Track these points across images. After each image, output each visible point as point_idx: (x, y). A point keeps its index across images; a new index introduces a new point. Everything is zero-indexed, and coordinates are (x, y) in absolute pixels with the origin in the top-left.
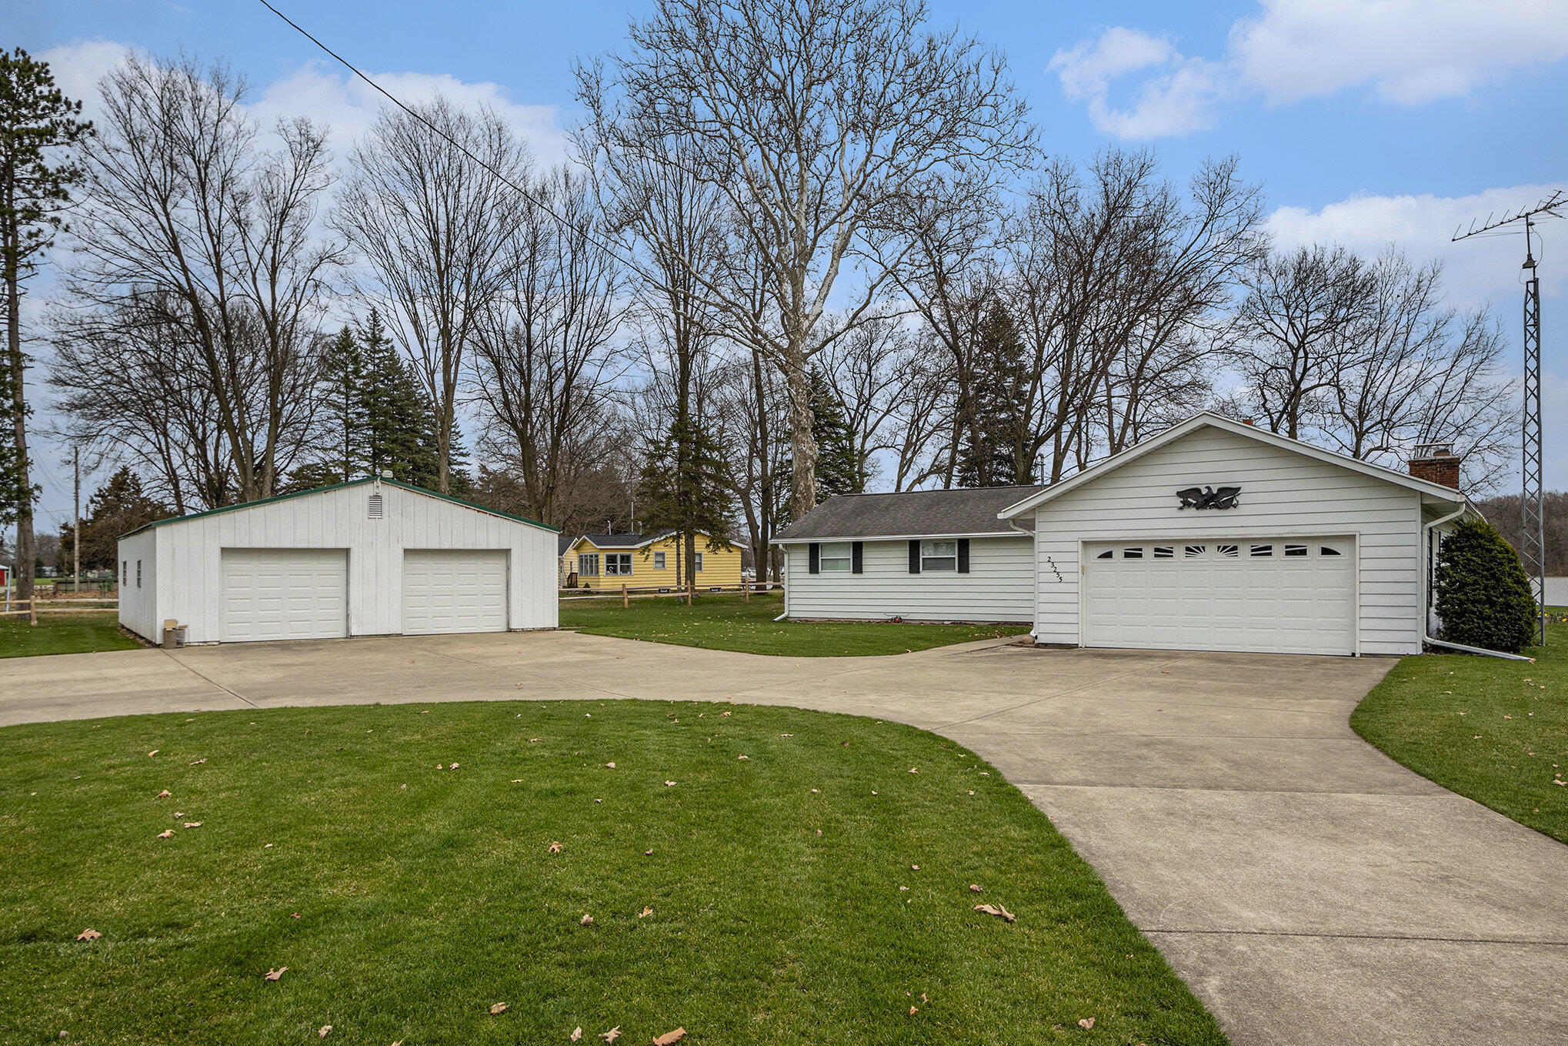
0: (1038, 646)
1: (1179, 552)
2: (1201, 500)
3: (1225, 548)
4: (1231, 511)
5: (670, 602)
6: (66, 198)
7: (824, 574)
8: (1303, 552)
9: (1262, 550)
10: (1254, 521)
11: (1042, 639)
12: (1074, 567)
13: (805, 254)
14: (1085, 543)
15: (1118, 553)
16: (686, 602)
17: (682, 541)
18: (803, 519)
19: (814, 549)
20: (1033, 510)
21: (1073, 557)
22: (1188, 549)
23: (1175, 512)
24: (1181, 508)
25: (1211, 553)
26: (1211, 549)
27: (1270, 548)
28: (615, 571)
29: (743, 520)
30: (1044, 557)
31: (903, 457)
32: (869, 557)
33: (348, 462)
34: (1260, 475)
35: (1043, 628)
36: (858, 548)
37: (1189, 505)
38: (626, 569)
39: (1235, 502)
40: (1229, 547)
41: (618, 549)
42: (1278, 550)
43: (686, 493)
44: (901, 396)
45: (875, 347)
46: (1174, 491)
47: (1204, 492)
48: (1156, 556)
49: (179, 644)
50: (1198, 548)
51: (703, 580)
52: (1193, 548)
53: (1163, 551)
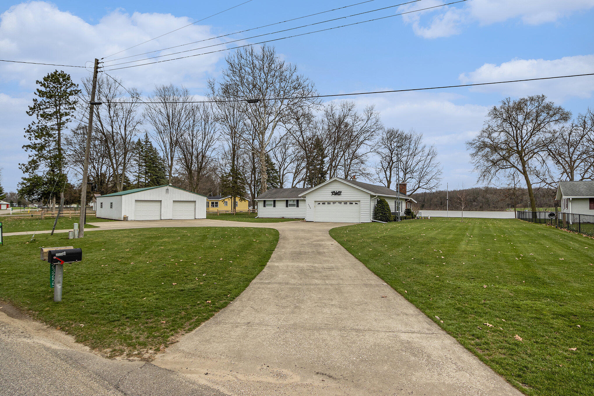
0: (306, 222)
1: (332, 203)
2: (335, 194)
4: (340, 196)
5: (230, 214)
6: (75, 110)
7: (267, 207)
8: (352, 204)
9: (346, 203)
10: (345, 198)
11: (307, 220)
12: (313, 206)
13: (265, 129)
14: (315, 201)
15: (321, 203)
16: (234, 214)
17: (233, 199)
18: (263, 194)
19: (265, 201)
20: (305, 195)
21: (313, 204)
23: (331, 196)
26: (337, 203)
28: (213, 206)
29: (249, 192)
30: (307, 204)
31: (294, 176)
32: (277, 204)
33: (139, 175)
34: (345, 189)
35: (307, 218)
36: (274, 201)
37: (333, 194)
38: (217, 206)
39: (341, 194)
40: (340, 202)
41: (215, 200)
42: (348, 203)
43: (234, 186)
45: (287, 146)
46: (331, 192)
47: (336, 192)
48: (328, 204)
49: (127, 220)
51: (238, 209)
52: (334, 202)
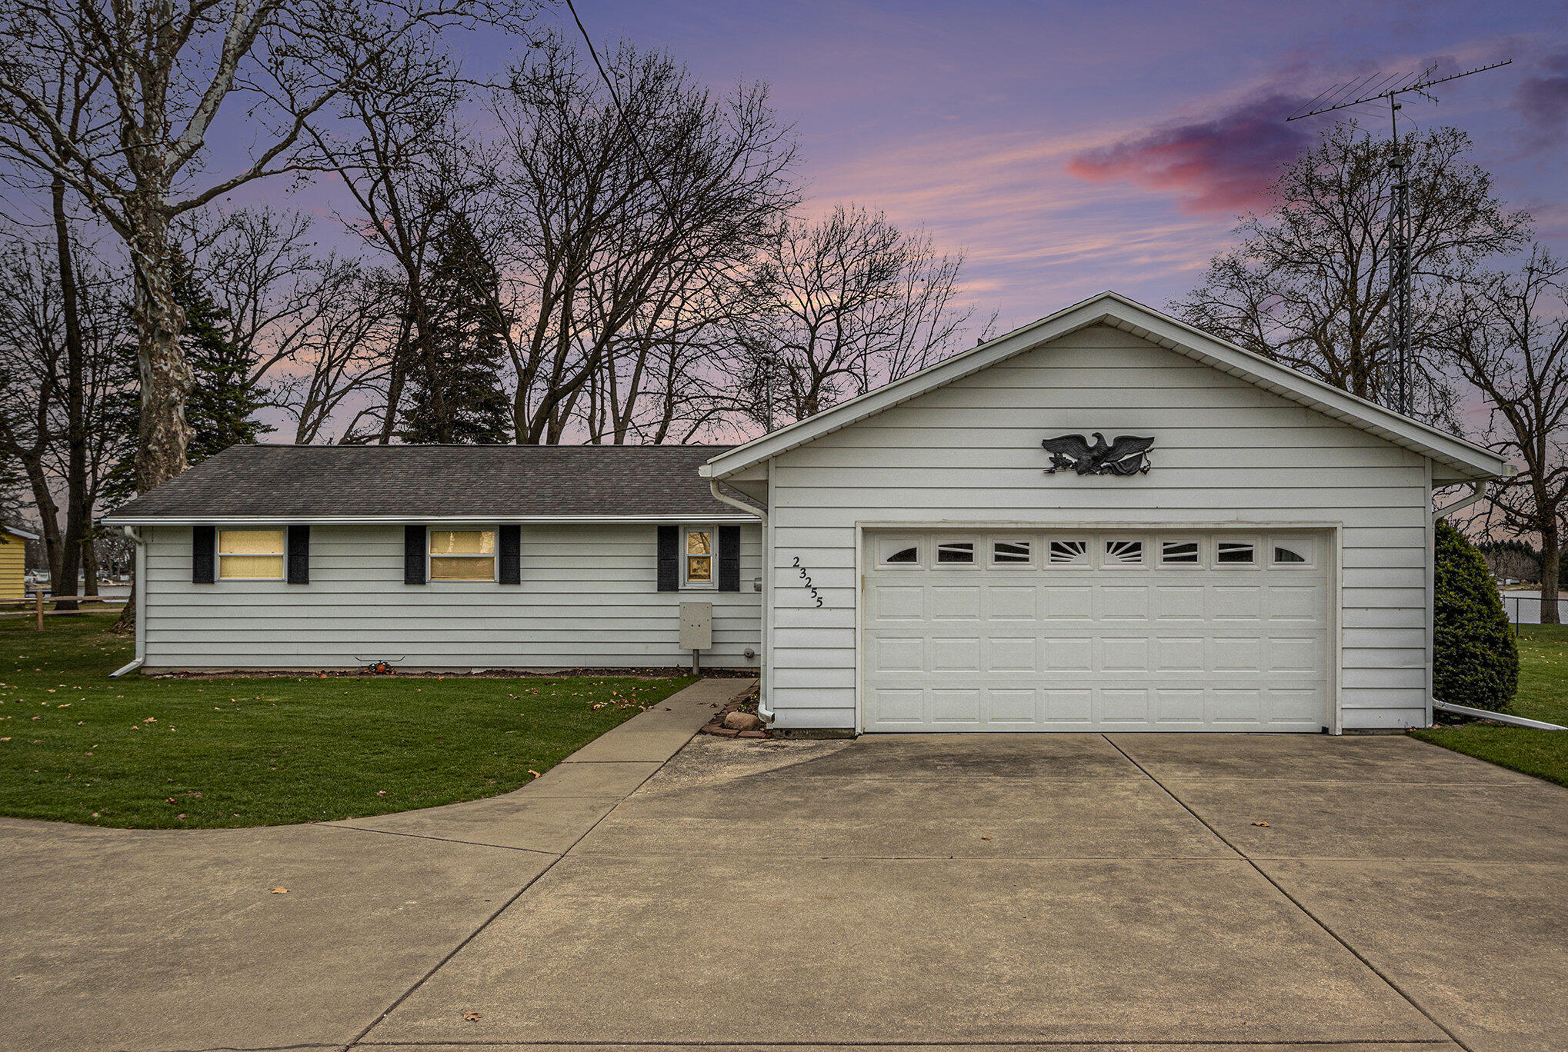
0: (770, 734)
1: (1040, 551)
2: (1086, 457)
3: (1120, 545)
4: (1137, 480)
8: (1247, 556)
9: (1181, 551)
10: (1177, 498)
11: (784, 720)
12: (846, 578)
14: (866, 531)
15: (928, 551)
19: (204, 537)
20: (764, 463)
21: (846, 558)
22: (1056, 547)
23: (1038, 478)
24: (1051, 471)
25: (1096, 558)
26: (1096, 548)
27: (1193, 547)
30: (785, 558)
32: (323, 554)
34: (1184, 417)
35: (781, 699)
36: (298, 535)
37: (1066, 465)
39: (1144, 464)
40: (1126, 545)
42: (1208, 551)
44: (299, 337)
46: (1036, 438)
47: (1092, 442)
48: (998, 558)
50: (1072, 545)
52: (1066, 545)
53: (1010, 552)
